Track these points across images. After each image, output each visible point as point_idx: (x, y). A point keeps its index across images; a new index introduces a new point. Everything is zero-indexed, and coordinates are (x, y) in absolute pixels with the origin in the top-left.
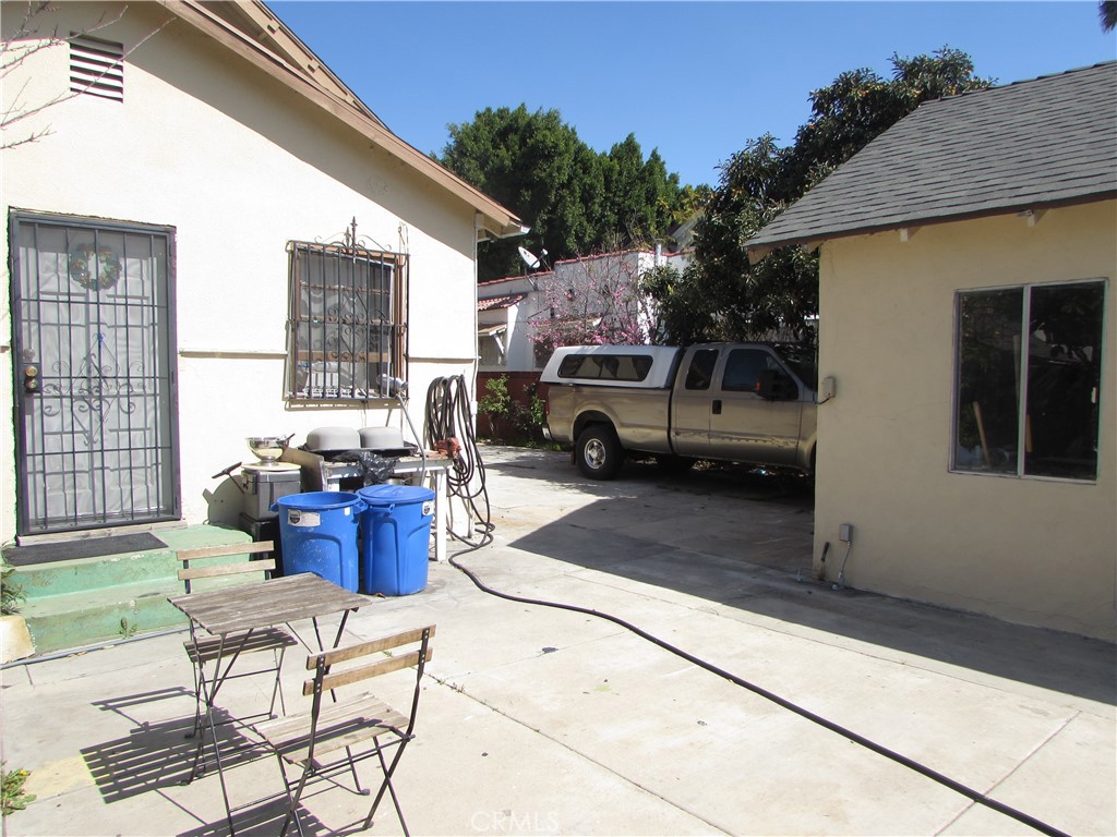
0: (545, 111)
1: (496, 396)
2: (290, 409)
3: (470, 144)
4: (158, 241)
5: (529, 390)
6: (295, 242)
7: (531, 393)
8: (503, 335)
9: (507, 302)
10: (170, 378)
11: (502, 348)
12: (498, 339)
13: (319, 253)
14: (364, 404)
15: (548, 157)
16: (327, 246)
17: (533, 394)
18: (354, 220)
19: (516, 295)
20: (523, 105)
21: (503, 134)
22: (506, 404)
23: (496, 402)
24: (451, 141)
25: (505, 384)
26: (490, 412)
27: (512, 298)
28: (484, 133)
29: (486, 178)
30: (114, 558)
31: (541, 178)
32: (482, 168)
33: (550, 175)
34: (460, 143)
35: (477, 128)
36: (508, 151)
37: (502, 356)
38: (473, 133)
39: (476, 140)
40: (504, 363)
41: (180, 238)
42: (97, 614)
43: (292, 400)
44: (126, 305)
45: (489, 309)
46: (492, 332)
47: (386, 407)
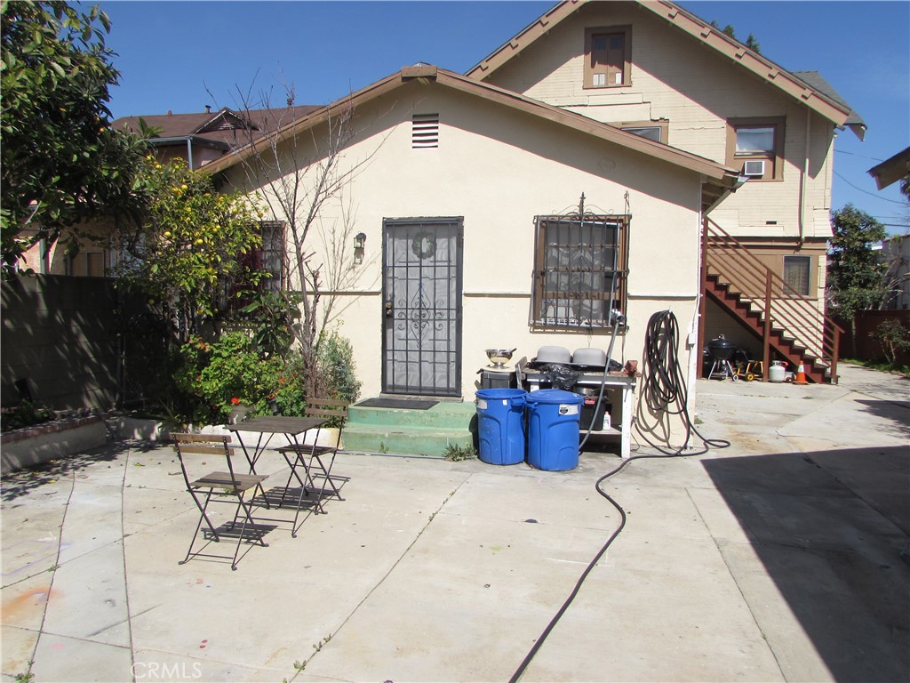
2: (533, 332)
4: (452, 227)
6: (538, 216)
10: (459, 309)
13: (557, 222)
14: (590, 331)
16: (563, 217)
18: (583, 195)
30: (396, 410)
41: (465, 224)
42: (370, 436)
43: (534, 326)
44: (435, 266)
47: (610, 334)
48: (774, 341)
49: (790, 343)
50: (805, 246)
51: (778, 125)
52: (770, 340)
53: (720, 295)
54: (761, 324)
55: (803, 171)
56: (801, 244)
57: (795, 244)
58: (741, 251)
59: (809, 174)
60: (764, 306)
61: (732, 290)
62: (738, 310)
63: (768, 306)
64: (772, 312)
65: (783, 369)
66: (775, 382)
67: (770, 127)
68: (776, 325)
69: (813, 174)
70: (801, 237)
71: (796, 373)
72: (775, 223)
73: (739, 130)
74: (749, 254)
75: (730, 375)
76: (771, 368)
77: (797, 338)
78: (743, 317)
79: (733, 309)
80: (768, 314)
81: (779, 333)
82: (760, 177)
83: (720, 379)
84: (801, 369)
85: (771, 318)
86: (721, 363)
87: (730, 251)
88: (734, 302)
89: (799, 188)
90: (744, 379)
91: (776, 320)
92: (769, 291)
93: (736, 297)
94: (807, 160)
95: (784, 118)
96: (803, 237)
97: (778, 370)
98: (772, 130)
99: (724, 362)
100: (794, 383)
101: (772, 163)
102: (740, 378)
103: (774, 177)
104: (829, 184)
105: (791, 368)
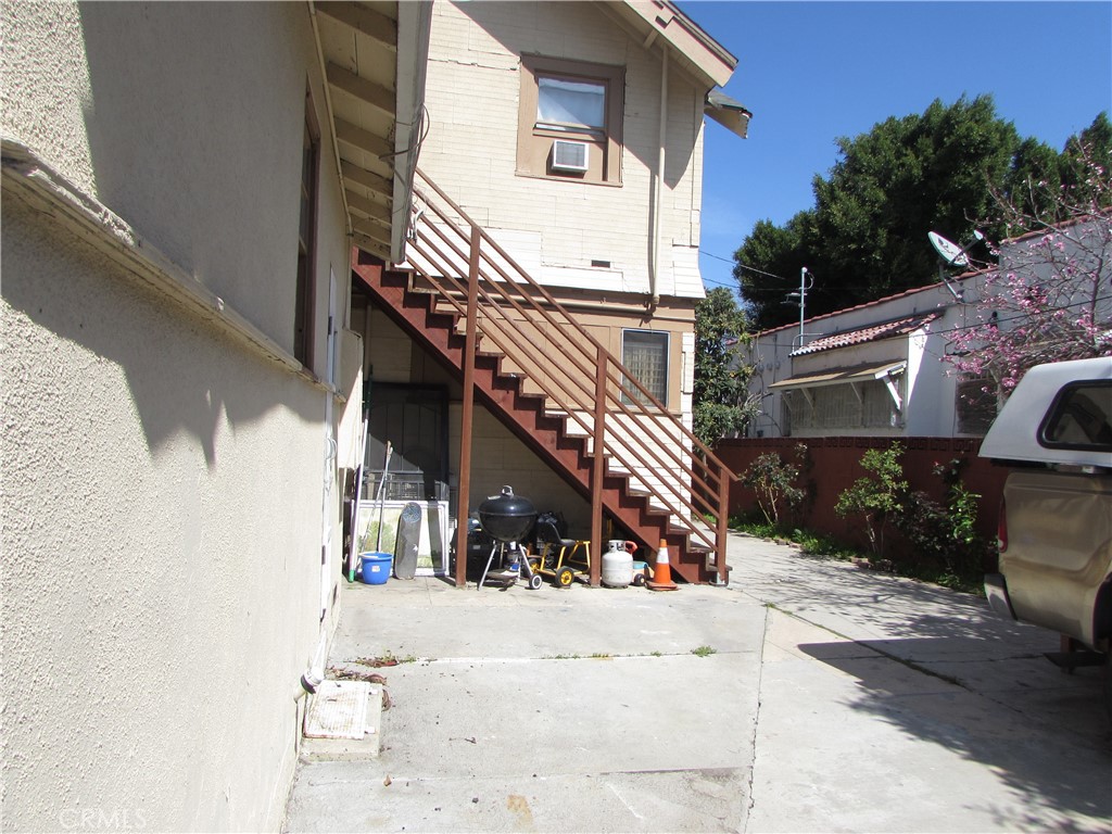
0: (970, 100)
1: (880, 481)
3: (866, 159)
5: (947, 473)
7: (950, 479)
8: (900, 378)
9: (908, 325)
11: (897, 399)
12: (890, 385)
15: (974, 158)
17: (955, 480)
19: (925, 314)
20: (937, 100)
21: (910, 140)
22: (899, 496)
23: (879, 491)
24: (842, 158)
25: (898, 460)
26: (869, 509)
27: (916, 319)
28: (886, 143)
29: (888, 196)
31: (964, 186)
32: (882, 185)
33: (978, 179)
34: (852, 158)
35: (876, 138)
36: (917, 157)
37: (899, 413)
38: (873, 145)
39: (874, 151)
40: (900, 426)
45: (876, 339)
46: (881, 374)
48: (610, 498)
49: (640, 503)
50: (660, 312)
51: (612, 80)
52: (604, 497)
53: (504, 400)
54: (587, 463)
55: (654, 172)
56: (653, 309)
57: (641, 308)
58: (557, 316)
59: (666, 180)
60: (591, 426)
61: (529, 388)
62: (541, 432)
63: (600, 426)
64: (608, 437)
65: (630, 557)
66: (615, 587)
67: (598, 84)
68: (615, 466)
69: (672, 181)
70: (652, 295)
71: (653, 564)
72: (606, 264)
73: (543, 81)
74: (572, 322)
75: (525, 575)
76: (607, 556)
77: (654, 492)
78: (550, 448)
79: (531, 430)
80: (600, 443)
81: (619, 482)
82: (579, 174)
83: (504, 585)
84: (663, 556)
85: (606, 451)
86: (508, 546)
87: (534, 314)
88: (532, 414)
89: (648, 203)
90: (554, 582)
91: (614, 454)
92: (600, 395)
93: (536, 403)
94: (663, 151)
95: (622, 70)
96: (657, 295)
97: (620, 562)
98: (601, 90)
99: (513, 545)
100: (650, 588)
101: (601, 152)
102: (546, 578)
103: (605, 178)
104: (698, 204)
105: (643, 553)
